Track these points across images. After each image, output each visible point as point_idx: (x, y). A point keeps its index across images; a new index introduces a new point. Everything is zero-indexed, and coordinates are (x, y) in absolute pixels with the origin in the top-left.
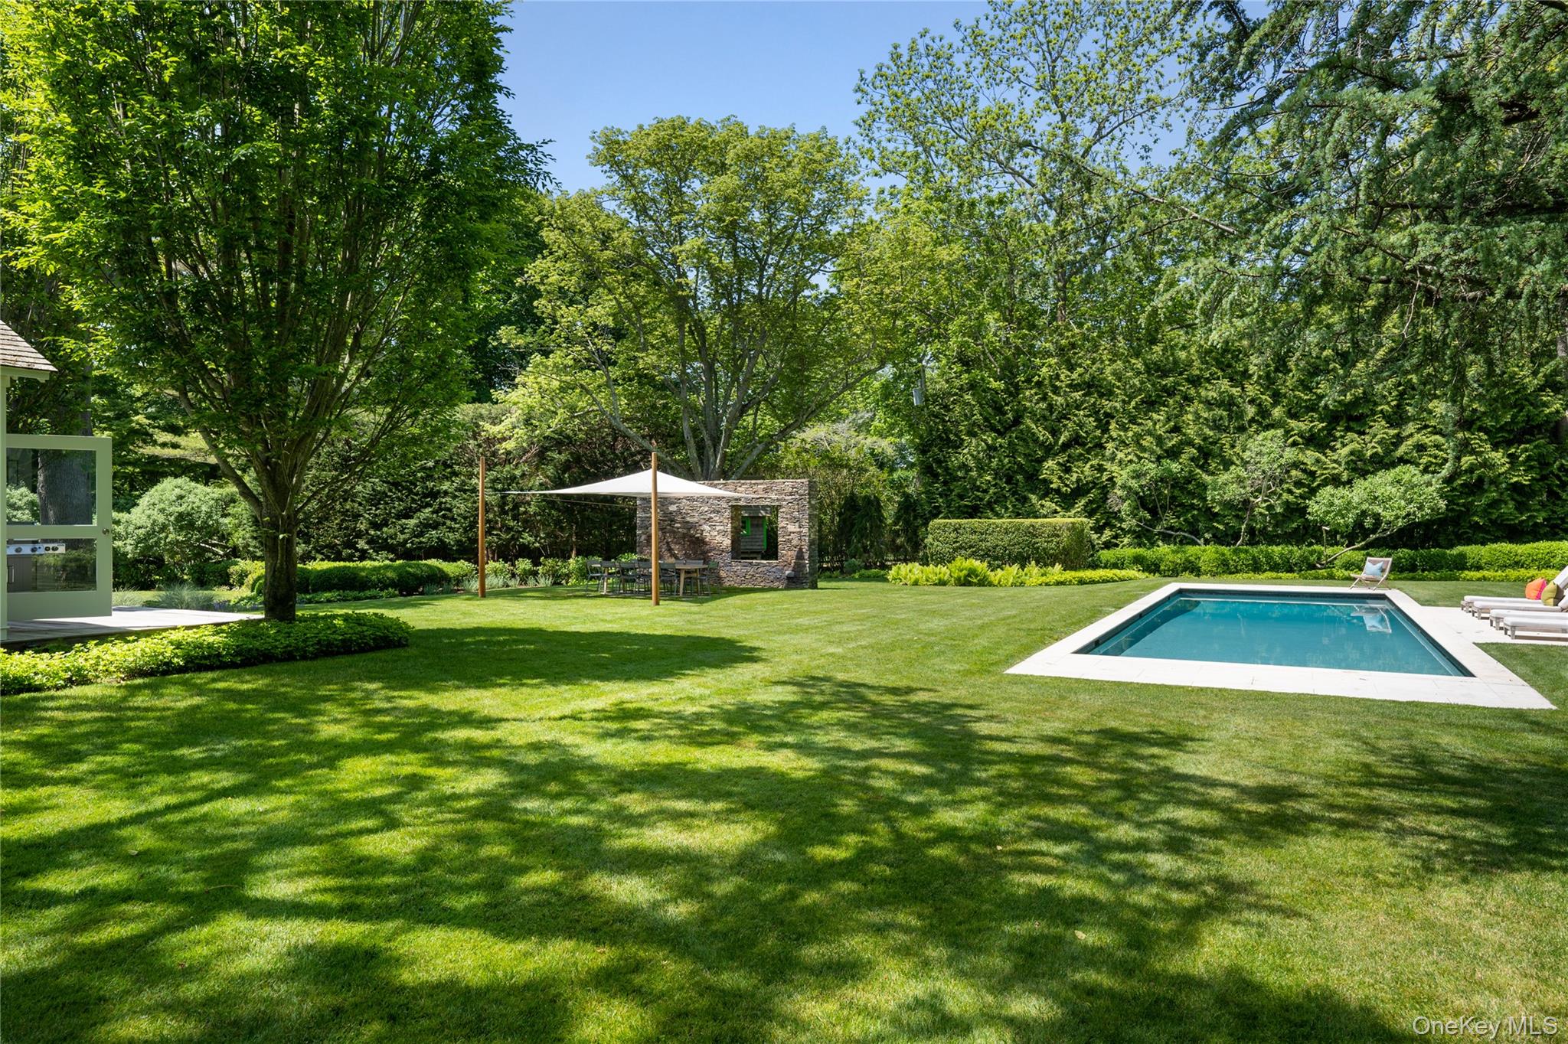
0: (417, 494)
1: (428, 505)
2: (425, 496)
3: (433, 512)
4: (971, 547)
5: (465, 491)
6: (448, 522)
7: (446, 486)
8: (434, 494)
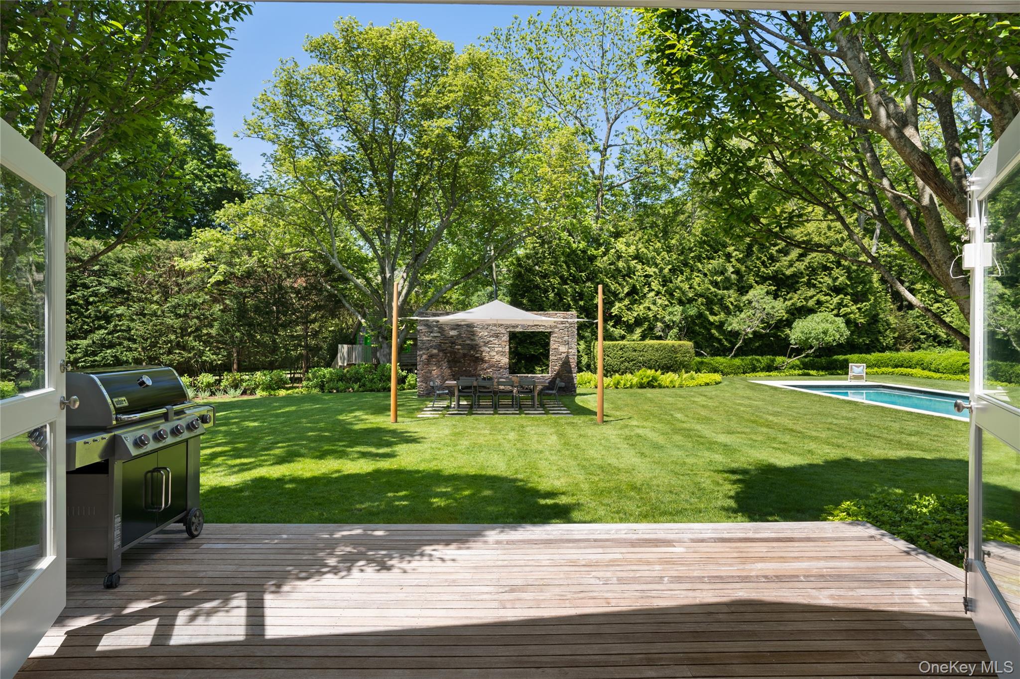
0: (89, 317)
1: (100, 327)
2: (98, 318)
3: (108, 334)
4: (632, 360)
5: (144, 315)
6: (126, 343)
7: (121, 310)
8: (107, 318)
